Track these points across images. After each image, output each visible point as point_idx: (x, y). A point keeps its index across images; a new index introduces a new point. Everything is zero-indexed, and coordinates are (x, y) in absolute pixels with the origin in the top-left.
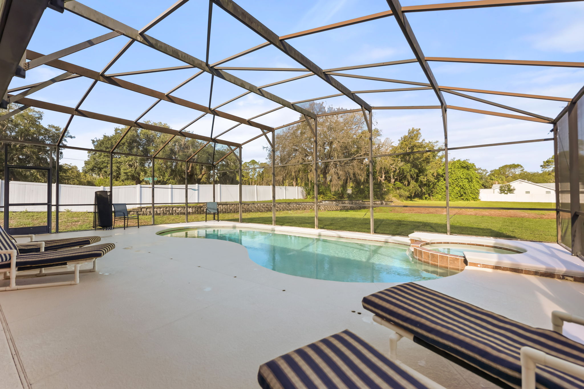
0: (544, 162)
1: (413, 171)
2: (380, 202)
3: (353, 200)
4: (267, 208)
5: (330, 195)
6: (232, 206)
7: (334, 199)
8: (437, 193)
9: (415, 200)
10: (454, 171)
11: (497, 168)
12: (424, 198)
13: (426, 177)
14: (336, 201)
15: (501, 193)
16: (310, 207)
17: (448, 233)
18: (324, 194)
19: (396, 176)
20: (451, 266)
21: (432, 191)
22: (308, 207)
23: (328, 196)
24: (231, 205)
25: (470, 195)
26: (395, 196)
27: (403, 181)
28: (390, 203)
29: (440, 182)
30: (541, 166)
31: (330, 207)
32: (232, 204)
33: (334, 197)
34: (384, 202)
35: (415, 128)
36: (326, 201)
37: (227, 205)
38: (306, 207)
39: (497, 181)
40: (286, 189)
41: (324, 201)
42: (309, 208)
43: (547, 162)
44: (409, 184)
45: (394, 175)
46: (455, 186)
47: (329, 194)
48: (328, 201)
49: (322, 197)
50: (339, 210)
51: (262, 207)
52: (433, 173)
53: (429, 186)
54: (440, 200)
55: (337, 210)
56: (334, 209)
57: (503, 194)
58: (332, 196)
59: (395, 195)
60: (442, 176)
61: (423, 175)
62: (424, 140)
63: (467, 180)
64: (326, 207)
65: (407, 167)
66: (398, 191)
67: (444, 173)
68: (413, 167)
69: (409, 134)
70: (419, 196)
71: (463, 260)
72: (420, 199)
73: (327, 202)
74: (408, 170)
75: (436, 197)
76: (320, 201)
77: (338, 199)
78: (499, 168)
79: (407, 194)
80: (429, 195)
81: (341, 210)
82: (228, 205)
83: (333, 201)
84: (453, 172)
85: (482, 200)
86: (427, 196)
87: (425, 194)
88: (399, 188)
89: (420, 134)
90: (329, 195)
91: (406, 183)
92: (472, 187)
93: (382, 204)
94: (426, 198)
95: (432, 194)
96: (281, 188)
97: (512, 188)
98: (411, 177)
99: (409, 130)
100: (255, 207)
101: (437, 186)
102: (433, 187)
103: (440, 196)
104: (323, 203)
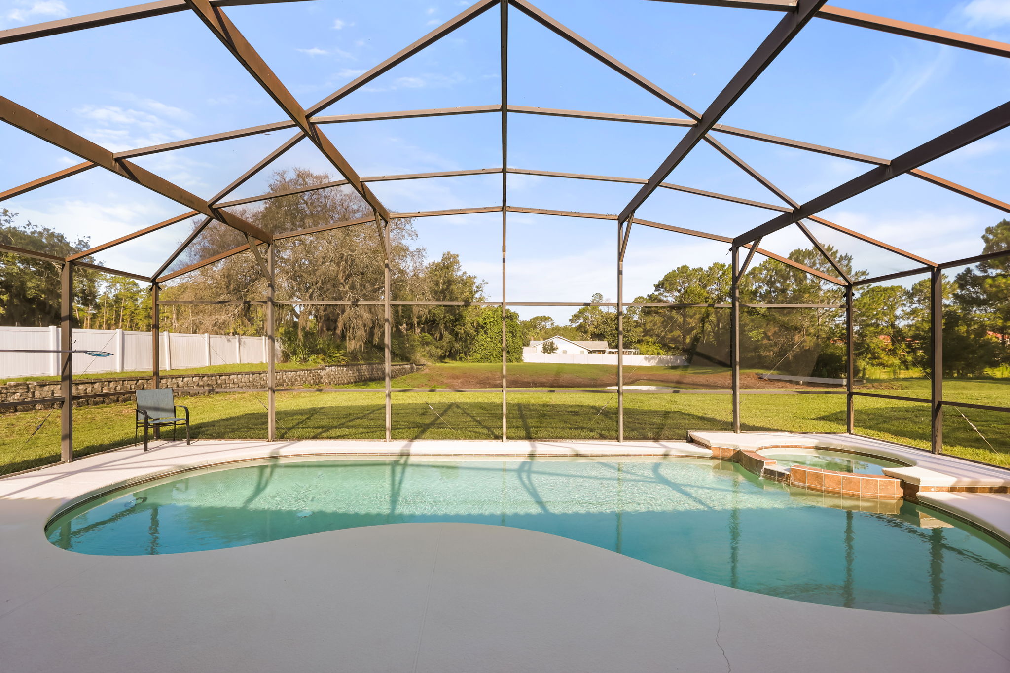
0: (572, 316)
1: (448, 317)
2: (409, 366)
3: (373, 364)
4: (208, 385)
5: (337, 355)
6: (109, 385)
7: (344, 363)
8: (475, 351)
9: (446, 361)
10: (496, 321)
11: (528, 320)
12: (458, 358)
13: (462, 328)
14: (348, 366)
15: (544, 352)
16: (304, 379)
17: (739, 431)
18: (325, 353)
19: (422, 324)
20: (883, 495)
21: (469, 349)
22: (299, 379)
23: (334, 357)
24: (106, 383)
25: (514, 354)
26: (424, 356)
27: (433, 333)
28: (422, 367)
29: (479, 336)
30: (570, 320)
31: (339, 378)
32: (110, 382)
33: (345, 358)
34: (414, 365)
35: (452, 253)
36: (331, 366)
37: (93, 383)
38: (296, 379)
39: (533, 336)
40: (242, 343)
41: (329, 367)
42: (302, 382)
43: (575, 316)
44: (441, 338)
45: (420, 322)
46: (497, 341)
47: (336, 353)
48: (335, 366)
49: (322, 360)
50: (352, 383)
51: (196, 384)
52: (473, 323)
53: (466, 341)
54: (479, 361)
55: (349, 383)
56: (346, 381)
57: (546, 353)
58: (341, 357)
59: (423, 353)
60: (483, 328)
61: (459, 325)
62: (464, 273)
63: (511, 335)
64: (332, 377)
65: (440, 311)
66: (427, 348)
67: (486, 323)
68: (447, 312)
69: (442, 260)
70: (451, 355)
71: (899, 483)
72: (452, 360)
73: (333, 368)
74: (442, 316)
75: (475, 357)
76: (321, 367)
77: (350, 363)
78: (531, 320)
79: (440, 352)
80: (466, 354)
81: (355, 382)
82: (97, 385)
83: (343, 366)
84: (496, 323)
85: (525, 361)
86: (462, 355)
87: (460, 353)
88: (427, 344)
89: (458, 262)
90: (335, 355)
91: (438, 335)
92: (516, 344)
93: (412, 368)
94: (461, 359)
95: (470, 352)
96: (229, 341)
97: (555, 346)
98: (446, 327)
99: (444, 255)
100: (178, 386)
101: (475, 341)
102: (471, 343)
103: (479, 356)
104: (327, 370)
